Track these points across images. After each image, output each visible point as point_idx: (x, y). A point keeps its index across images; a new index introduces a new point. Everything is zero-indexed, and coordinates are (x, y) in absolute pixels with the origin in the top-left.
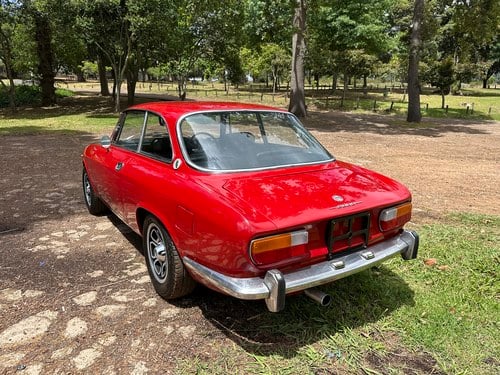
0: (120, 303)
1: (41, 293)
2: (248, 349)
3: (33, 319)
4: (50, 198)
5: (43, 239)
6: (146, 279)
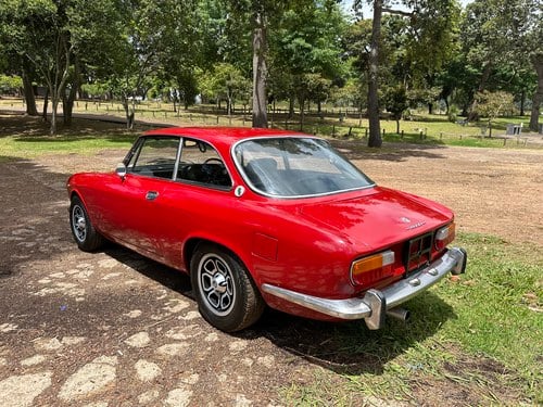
0: (180, 341)
1: (82, 339)
2: (337, 371)
3: (92, 367)
4: (19, 236)
5: (44, 281)
6: (195, 314)
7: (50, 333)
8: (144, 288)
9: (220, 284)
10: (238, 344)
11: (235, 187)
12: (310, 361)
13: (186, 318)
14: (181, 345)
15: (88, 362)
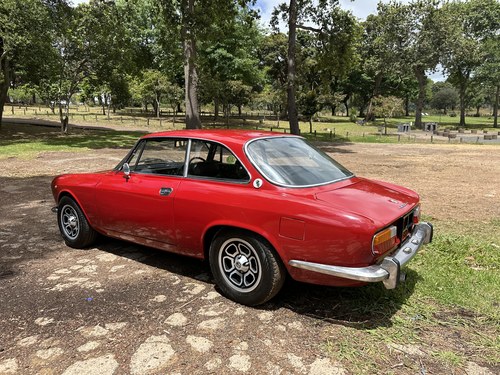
0: (214, 317)
1: (124, 324)
3: (147, 346)
6: (214, 295)
7: (91, 323)
8: (156, 276)
9: (244, 264)
10: (265, 315)
11: (253, 180)
12: (332, 322)
13: (208, 298)
14: (217, 320)
15: (142, 342)
